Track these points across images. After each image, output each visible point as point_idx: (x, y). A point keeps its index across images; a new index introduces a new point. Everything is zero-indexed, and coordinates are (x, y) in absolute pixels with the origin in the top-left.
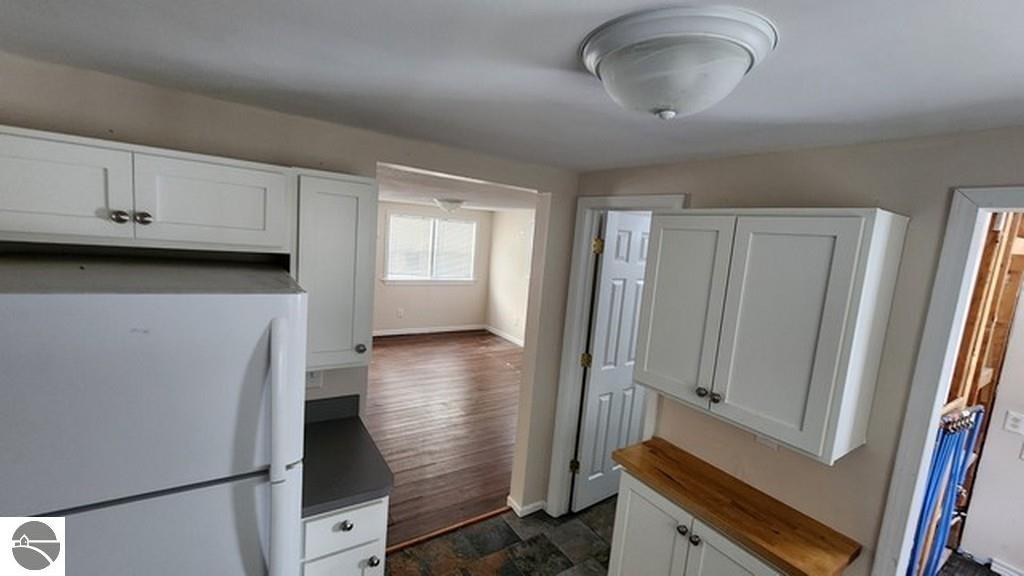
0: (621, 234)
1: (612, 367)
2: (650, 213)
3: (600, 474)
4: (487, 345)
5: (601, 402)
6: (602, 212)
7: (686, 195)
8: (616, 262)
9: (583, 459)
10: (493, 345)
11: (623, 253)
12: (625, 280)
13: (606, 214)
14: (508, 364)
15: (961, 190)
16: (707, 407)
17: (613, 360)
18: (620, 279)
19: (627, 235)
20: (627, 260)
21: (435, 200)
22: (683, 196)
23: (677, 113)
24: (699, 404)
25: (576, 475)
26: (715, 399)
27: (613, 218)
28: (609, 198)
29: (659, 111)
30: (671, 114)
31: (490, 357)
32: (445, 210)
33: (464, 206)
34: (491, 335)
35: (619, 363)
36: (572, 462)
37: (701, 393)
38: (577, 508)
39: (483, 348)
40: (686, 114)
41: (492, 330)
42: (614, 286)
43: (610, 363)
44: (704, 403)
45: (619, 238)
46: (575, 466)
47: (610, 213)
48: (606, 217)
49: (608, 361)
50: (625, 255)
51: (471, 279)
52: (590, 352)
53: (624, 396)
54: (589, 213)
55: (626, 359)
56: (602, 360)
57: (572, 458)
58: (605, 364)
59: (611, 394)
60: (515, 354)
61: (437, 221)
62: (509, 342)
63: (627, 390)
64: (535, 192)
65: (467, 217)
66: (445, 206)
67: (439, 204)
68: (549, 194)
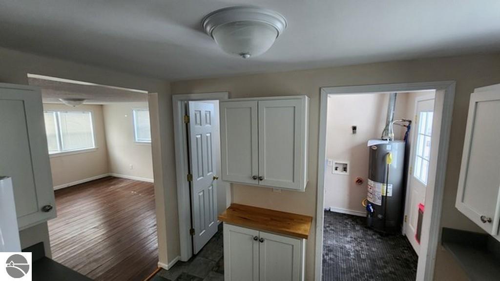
0: (196, 112)
1: (202, 178)
2: (218, 101)
3: (204, 231)
4: (115, 184)
5: (199, 196)
6: (186, 102)
7: (229, 92)
8: (196, 126)
9: (196, 227)
10: (118, 184)
11: (198, 122)
12: (201, 135)
13: (188, 103)
14: (132, 192)
15: (324, 88)
16: (257, 183)
17: (202, 174)
18: (199, 135)
19: (199, 112)
20: (201, 125)
21: (61, 100)
22: (227, 93)
23: (250, 55)
24: (254, 183)
25: (194, 236)
26: (261, 179)
27: (192, 104)
28: (189, 95)
29: (243, 55)
30: (248, 56)
31: (119, 191)
32: (72, 106)
33: (85, 103)
34: (115, 178)
35: (204, 176)
36: (190, 230)
37: (254, 178)
38: (196, 252)
39: (112, 187)
40: (252, 56)
41: (115, 175)
42: (197, 138)
43: (201, 176)
44: (256, 182)
45: (196, 114)
46: (192, 231)
47: (190, 102)
48: (188, 105)
49: (200, 175)
50: (199, 122)
51: (94, 147)
52: (191, 173)
53: (209, 190)
54: (179, 103)
55: (207, 172)
56: (197, 176)
57: (190, 228)
58: (199, 177)
59: (203, 191)
60: (136, 185)
61: (59, 113)
62: (129, 179)
63: (209, 187)
64: (147, 92)
65: (85, 109)
66: (69, 103)
67: (64, 102)
68: (157, 93)
